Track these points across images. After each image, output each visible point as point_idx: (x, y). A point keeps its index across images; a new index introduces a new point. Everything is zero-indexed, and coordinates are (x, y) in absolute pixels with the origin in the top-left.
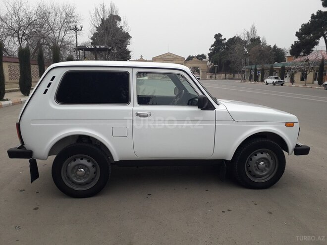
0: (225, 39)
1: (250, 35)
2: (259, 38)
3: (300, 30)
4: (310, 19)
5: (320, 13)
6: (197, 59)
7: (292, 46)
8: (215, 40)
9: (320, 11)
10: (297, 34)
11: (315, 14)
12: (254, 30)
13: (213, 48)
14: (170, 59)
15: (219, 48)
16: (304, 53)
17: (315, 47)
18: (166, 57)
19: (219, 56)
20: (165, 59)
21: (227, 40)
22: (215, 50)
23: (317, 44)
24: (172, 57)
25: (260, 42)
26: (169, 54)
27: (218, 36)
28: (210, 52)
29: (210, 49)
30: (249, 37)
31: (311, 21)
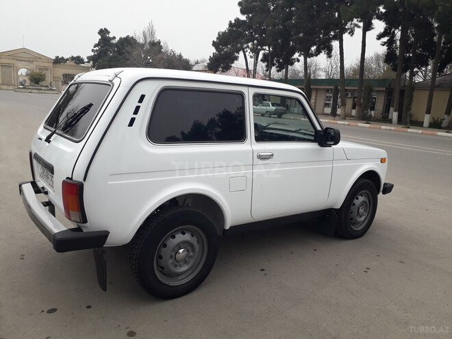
0: (114, 38)
1: (147, 36)
2: (159, 42)
3: (217, 39)
4: (228, 27)
5: (237, 20)
6: (73, 63)
7: (211, 59)
8: (100, 37)
9: (238, 19)
10: (214, 44)
11: (233, 22)
12: (152, 30)
13: (97, 48)
14: (27, 59)
15: (107, 50)
16: (223, 68)
17: (235, 62)
18: (20, 55)
19: (108, 61)
20: (19, 58)
21: (117, 39)
22: (100, 52)
23: (236, 58)
24: (30, 56)
25: (161, 47)
26: (24, 51)
27: (103, 32)
28: (92, 54)
29: (93, 50)
30: (145, 38)
31: (229, 30)
